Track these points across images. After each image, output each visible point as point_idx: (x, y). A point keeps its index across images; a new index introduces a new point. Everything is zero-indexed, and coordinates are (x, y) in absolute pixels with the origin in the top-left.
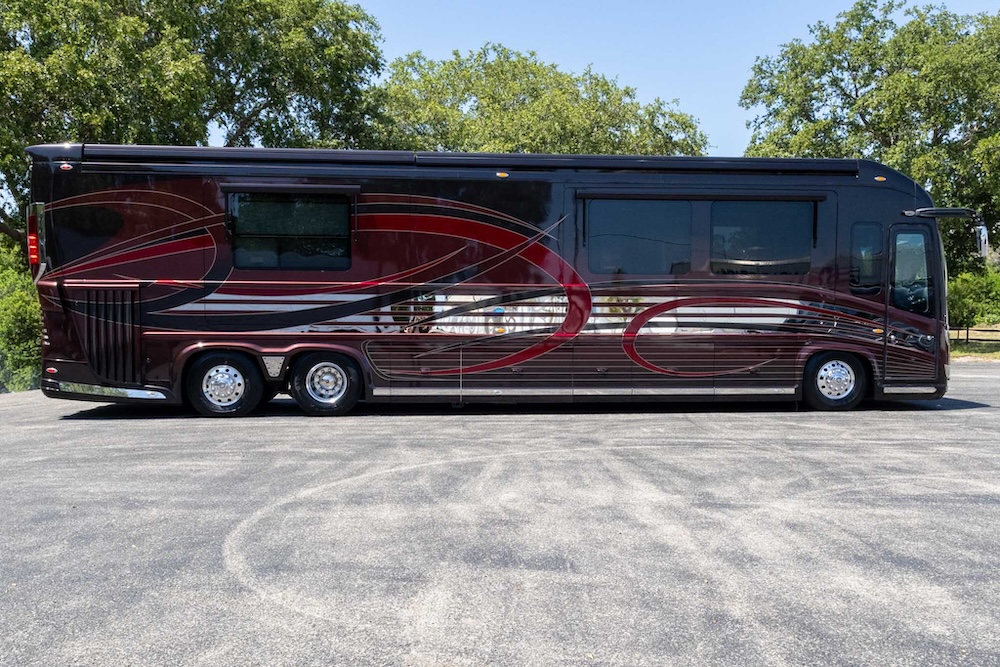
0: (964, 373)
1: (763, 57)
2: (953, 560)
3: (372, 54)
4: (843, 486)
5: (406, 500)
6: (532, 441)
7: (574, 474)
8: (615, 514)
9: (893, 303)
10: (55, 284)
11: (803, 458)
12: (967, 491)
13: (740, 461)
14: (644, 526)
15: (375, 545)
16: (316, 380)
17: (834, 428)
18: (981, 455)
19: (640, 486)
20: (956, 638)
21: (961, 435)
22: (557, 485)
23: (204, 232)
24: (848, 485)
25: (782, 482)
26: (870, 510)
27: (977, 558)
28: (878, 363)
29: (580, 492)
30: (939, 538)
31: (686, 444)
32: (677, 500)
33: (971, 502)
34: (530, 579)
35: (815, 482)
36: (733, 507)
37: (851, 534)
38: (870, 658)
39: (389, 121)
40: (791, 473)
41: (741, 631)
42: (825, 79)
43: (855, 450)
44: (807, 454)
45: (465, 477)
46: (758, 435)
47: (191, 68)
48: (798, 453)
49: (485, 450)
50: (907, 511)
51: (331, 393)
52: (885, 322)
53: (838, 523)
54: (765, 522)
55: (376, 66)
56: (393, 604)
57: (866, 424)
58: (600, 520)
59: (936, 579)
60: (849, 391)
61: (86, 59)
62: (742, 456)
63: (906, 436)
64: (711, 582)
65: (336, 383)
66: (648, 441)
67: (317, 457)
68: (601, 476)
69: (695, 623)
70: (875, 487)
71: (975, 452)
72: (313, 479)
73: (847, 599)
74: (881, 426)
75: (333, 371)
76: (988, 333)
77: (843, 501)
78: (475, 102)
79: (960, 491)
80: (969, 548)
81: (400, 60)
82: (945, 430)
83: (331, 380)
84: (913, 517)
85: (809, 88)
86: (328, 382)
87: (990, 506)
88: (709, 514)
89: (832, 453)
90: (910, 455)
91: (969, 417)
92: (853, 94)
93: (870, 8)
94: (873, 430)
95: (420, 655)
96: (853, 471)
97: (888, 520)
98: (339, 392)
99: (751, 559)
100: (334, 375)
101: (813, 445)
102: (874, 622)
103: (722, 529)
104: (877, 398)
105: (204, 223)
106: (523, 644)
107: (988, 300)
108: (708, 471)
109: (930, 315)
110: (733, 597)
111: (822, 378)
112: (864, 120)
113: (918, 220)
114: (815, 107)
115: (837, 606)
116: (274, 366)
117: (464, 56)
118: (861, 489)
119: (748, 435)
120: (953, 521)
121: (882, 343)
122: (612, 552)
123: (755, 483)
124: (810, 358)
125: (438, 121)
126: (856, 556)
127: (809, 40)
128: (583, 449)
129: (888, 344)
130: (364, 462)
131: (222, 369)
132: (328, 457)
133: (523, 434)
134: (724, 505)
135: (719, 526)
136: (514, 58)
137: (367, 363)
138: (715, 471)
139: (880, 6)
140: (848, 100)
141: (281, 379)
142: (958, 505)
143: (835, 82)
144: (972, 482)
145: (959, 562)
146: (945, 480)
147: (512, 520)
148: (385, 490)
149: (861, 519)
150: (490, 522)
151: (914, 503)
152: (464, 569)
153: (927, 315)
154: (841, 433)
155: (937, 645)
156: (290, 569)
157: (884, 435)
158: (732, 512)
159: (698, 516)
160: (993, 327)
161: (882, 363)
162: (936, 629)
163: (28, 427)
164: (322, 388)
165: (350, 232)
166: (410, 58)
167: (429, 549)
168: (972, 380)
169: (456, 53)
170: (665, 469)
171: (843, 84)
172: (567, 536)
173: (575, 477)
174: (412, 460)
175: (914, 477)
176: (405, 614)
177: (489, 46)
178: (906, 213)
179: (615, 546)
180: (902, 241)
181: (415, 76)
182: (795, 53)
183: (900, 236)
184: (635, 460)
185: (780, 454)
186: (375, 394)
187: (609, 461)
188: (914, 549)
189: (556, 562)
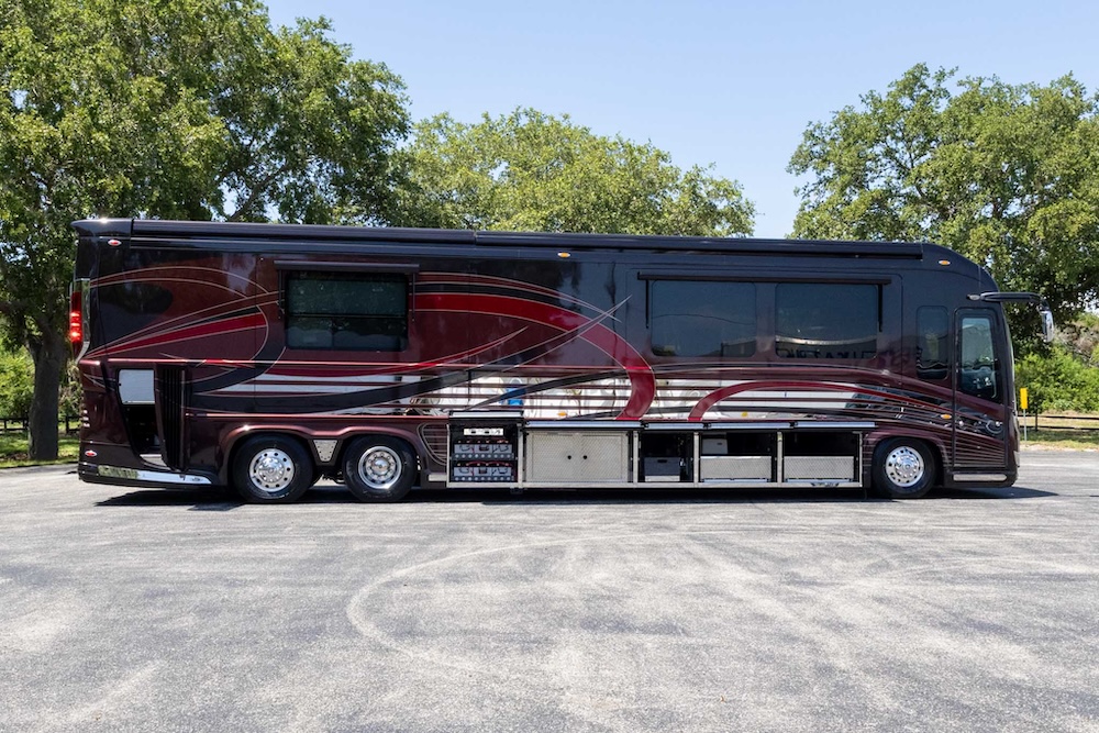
0: (1034, 461)
1: (815, 123)
2: (1029, 626)
3: (399, 117)
4: (922, 567)
5: (499, 578)
6: (604, 527)
7: (658, 555)
8: (709, 590)
9: (961, 387)
10: (98, 363)
11: (879, 543)
12: (1040, 571)
13: (818, 545)
14: (740, 600)
15: (492, 616)
16: (368, 465)
17: (906, 515)
18: (1053, 540)
19: (727, 567)
20: (1034, 682)
21: (1033, 521)
22: (644, 565)
23: (256, 310)
24: (927, 566)
25: (863, 563)
26: (951, 587)
27: (1051, 624)
28: (947, 449)
29: (668, 572)
30: (1016, 609)
31: (760, 530)
32: (764, 579)
33: (1044, 579)
34: (650, 641)
35: (895, 563)
36: (821, 585)
37: (935, 606)
38: (962, 695)
39: (416, 188)
40: (870, 556)
41: (849, 678)
42: (878, 149)
43: (930, 535)
44: (883, 539)
45: (552, 559)
46: (830, 522)
47: (214, 134)
48: (874, 538)
49: (560, 535)
50: (985, 587)
51: (383, 479)
52: (953, 407)
53: (922, 597)
54: (852, 596)
55: (402, 129)
56: (532, 660)
57: (938, 511)
58: (697, 596)
59: (1015, 640)
60: (918, 478)
61: (100, 122)
62: (818, 540)
63: (979, 523)
64: (812, 642)
65: (389, 469)
66: (721, 527)
67: (391, 541)
68: (684, 558)
69: (807, 673)
70: (952, 567)
71: (1047, 537)
72: (400, 561)
73: (938, 655)
74: (952, 514)
75: (386, 455)
76: (1058, 420)
77: (923, 579)
78: (507, 168)
79: (1033, 571)
80: (1042, 616)
81: (426, 121)
82: (1017, 517)
83: (384, 464)
84: (991, 592)
85: (862, 158)
86: (381, 467)
87: (1062, 583)
88: (799, 590)
89: (908, 537)
90: (983, 540)
91: (1040, 505)
92: (909, 165)
93: (923, 77)
94: (945, 517)
95: (575, 696)
96: (930, 554)
97: (969, 595)
98: (392, 477)
99: (846, 626)
100: (386, 460)
101: (887, 530)
102: (964, 672)
103: (814, 603)
104: (947, 485)
105: (255, 301)
106: (662, 688)
107: (1057, 384)
108: (788, 554)
109: (998, 400)
110: (836, 654)
111: (890, 465)
112: (920, 192)
113: (983, 305)
114: (869, 177)
115: (929, 660)
116: (325, 450)
117: (495, 118)
118: (939, 569)
119: (820, 521)
120: (1027, 596)
121: (951, 429)
122: (716, 620)
123: (837, 565)
124: (878, 444)
125: (468, 188)
126: (941, 623)
127: (861, 109)
128: (659, 534)
129: (957, 430)
130: (443, 546)
131: (271, 453)
132: (403, 541)
133: (591, 520)
134: (812, 583)
135: (812, 601)
136: (547, 123)
137: (424, 446)
138: (796, 554)
139: (933, 75)
140: (903, 171)
141: (333, 464)
142: (1033, 583)
143: (889, 153)
144: (1045, 563)
145: (1034, 628)
146: (1018, 561)
147: (614, 597)
148: (478, 571)
149: (942, 594)
150: (591, 598)
151: (991, 581)
152: (586, 635)
153: (994, 400)
154: (913, 519)
155: (1019, 686)
156: (423, 634)
157: (955, 522)
158: (820, 589)
159: (789, 592)
160: (1064, 414)
161: (951, 450)
162: (1016, 675)
163: (68, 513)
164: (374, 473)
165: (407, 312)
166: (437, 119)
167: (545, 619)
168: (1045, 469)
169: (486, 116)
170: (746, 552)
171: (897, 155)
172: (670, 608)
173: (661, 559)
174: (491, 545)
175: (989, 559)
176: (548, 668)
177: (521, 111)
178: (971, 297)
179: (719, 616)
180: (967, 324)
181: (442, 139)
182: (847, 121)
183: (965, 320)
184: (715, 544)
185: (858, 539)
186: (430, 479)
187: (688, 545)
188: (994, 617)
189: (667, 628)
